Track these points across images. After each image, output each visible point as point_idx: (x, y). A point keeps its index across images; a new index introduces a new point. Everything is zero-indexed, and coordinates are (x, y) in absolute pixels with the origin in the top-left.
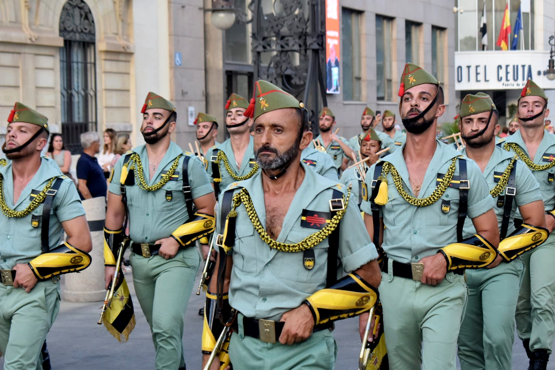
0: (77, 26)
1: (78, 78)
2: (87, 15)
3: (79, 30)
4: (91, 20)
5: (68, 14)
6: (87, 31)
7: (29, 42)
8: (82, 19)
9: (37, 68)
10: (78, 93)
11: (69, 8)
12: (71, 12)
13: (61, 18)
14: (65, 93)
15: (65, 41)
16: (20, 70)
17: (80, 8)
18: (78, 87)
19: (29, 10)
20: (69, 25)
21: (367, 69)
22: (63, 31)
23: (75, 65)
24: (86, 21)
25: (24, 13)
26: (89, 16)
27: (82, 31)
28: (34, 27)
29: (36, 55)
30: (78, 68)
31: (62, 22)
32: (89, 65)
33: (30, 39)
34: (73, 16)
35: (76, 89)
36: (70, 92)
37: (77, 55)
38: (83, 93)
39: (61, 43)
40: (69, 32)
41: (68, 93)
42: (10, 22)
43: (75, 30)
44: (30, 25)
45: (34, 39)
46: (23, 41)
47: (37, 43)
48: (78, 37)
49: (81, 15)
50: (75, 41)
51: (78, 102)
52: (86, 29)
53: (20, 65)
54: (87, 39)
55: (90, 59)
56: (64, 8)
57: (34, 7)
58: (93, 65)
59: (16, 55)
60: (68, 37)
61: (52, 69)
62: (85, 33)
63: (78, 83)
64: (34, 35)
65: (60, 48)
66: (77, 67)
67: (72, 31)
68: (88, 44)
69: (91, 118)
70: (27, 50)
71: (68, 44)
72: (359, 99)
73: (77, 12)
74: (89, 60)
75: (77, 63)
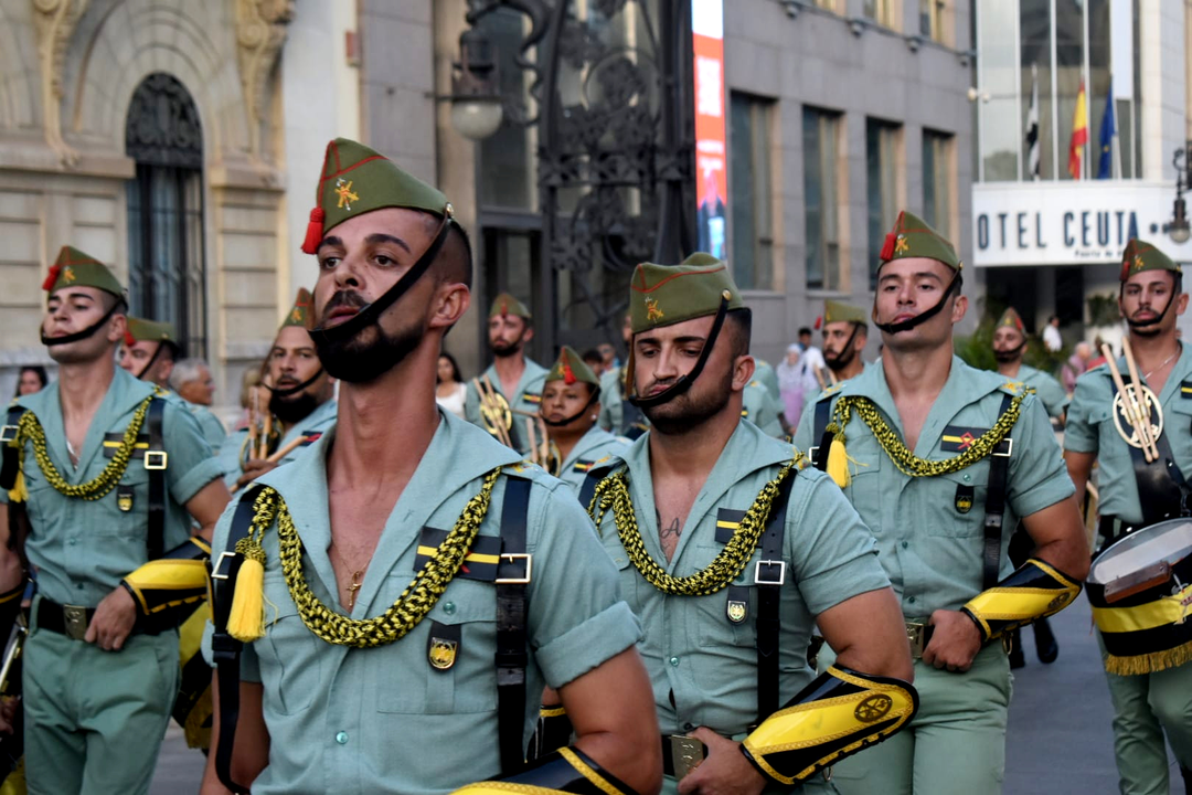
0: (163, 134)
1: (166, 244)
2: (185, 110)
3: (168, 142)
4: (193, 122)
5: (144, 108)
6: (184, 145)
7: (60, 168)
8: (176, 117)
9: (78, 225)
10: (166, 276)
11: (146, 94)
12: (150, 103)
13: (129, 116)
14: (137, 276)
15: (140, 167)
16: (42, 230)
17: (171, 96)
18: (166, 263)
19: (62, 100)
20: (147, 132)
21: (785, 224)
22: (134, 144)
23: (159, 218)
24: (184, 124)
25: (50, 107)
26: (190, 111)
27: (174, 146)
28: (71, 137)
29: (77, 195)
30: (165, 224)
31: (132, 126)
32: (189, 218)
33: (64, 162)
34: (155, 112)
35: (162, 267)
36: (147, 274)
37: (163, 197)
38: (175, 276)
39: (128, 169)
40: (146, 147)
41: (144, 277)
42: (22, 126)
43: (159, 141)
44: (64, 131)
45: (70, 162)
46: (48, 166)
47: (79, 169)
48: (165, 157)
49: (172, 111)
50: (160, 166)
51: (167, 297)
52: (182, 140)
53: (42, 217)
54: (185, 160)
55: (192, 203)
56: (136, 97)
57: (71, 94)
58: (197, 218)
59: (33, 198)
60: (145, 157)
61: (110, 226)
62: (182, 150)
63: (166, 254)
64: (72, 153)
65: (125, 181)
66: (163, 222)
67: (154, 144)
68: (187, 171)
69: (195, 330)
70: (56, 185)
71: (145, 173)
72: (768, 286)
73: (163, 103)
74: (189, 206)
75: (164, 212)
